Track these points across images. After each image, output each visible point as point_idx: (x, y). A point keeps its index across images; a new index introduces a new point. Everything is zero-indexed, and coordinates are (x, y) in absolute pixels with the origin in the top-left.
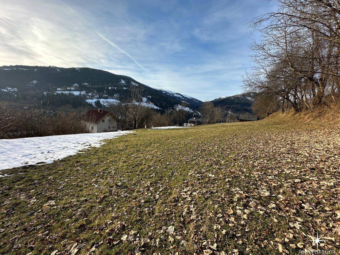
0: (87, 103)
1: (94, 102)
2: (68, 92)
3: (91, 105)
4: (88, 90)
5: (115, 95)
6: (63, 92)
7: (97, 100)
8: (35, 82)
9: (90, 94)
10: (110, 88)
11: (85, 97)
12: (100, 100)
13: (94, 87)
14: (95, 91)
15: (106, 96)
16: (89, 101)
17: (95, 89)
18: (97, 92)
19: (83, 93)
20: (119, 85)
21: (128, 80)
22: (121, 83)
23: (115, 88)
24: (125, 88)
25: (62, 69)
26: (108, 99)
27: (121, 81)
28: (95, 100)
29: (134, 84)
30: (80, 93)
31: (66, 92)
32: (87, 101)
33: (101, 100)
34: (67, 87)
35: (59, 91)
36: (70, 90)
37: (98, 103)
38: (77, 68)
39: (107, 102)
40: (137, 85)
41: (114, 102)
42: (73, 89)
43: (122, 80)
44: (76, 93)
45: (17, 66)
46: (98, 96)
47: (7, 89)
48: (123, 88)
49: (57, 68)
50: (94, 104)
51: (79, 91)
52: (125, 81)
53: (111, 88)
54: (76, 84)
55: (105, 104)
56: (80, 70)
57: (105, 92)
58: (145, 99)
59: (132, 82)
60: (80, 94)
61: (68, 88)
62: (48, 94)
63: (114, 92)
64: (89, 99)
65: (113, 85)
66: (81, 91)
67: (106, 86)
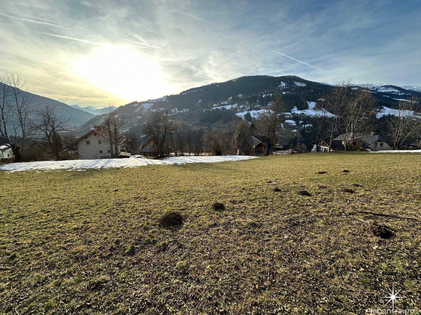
0: (237, 117)
2: (221, 107)
3: (240, 119)
4: (239, 102)
5: (270, 104)
6: (217, 108)
7: (247, 112)
8: (200, 101)
9: (241, 107)
10: (263, 96)
11: (236, 110)
12: (250, 112)
13: (246, 98)
14: (247, 103)
15: (258, 106)
16: (239, 114)
17: (248, 99)
18: (249, 103)
19: (235, 106)
20: (277, 90)
21: (290, 80)
22: (280, 87)
23: (271, 95)
24: (284, 93)
25: (221, 84)
26: (260, 109)
27: (280, 84)
28: (245, 113)
29: (299, 84)
30: (232, 106)
31: (220, 108)
32: (237, 114)
33: (252, 113)
34: (222, 102)
35: (215, 107)
36: (224, 105)
37: (248, 116)
38: (234, 80)
39: (259, 113)
40: (304, 85)
41: (266, 113)
42: (226, 103)
43: (282, 82)
44: (228, 107)
45: (191, 90)
46: (249, 108)
47: (183, 111)
48: (281, 92)
49: (217, 84)
50: (243, 117)
51: (232, 104)
52: (285, 84)
53: (265, 95)
54: (231, 98)
55: (256, 117)
56: (236, 81)
57: (258, 101)
58: (312, 104)
59: (296, 83)
60: (232, 108)
61: (222, 103)
62: (206, 111)
63: (268, 99)
64: (240, 112)
65: (269, 91)
66: (233, 104)
67: (261, 94)
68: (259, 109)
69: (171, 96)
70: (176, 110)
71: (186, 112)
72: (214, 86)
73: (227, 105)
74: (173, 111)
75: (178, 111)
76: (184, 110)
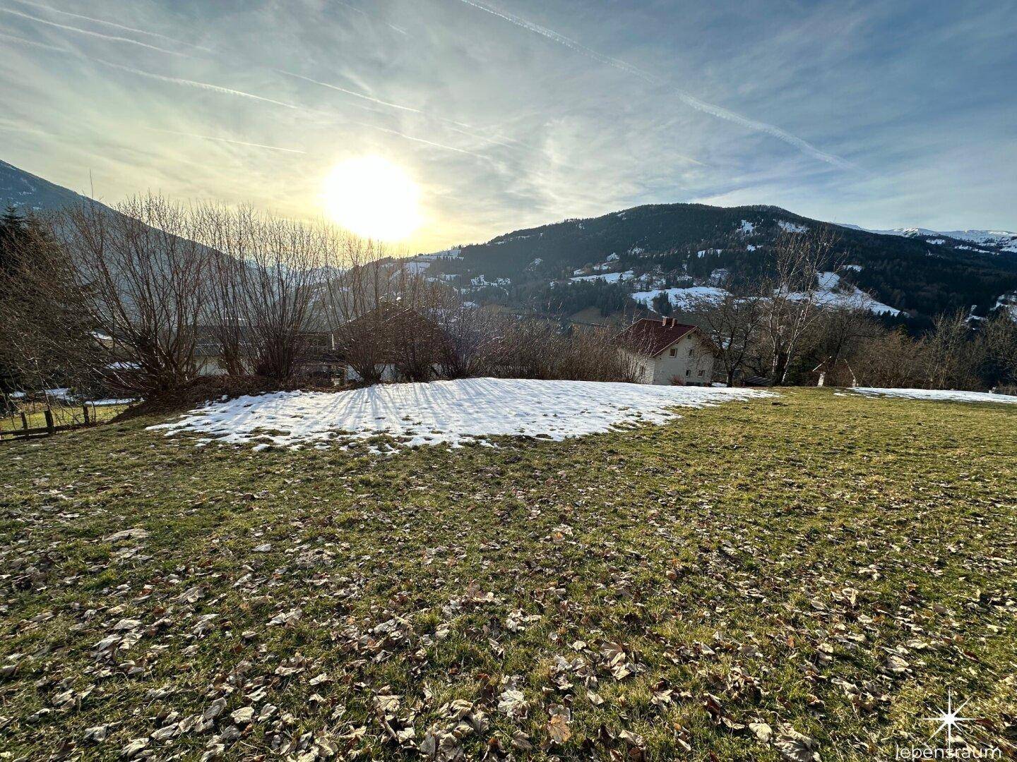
0: (634, 302)
1: (653, 300)
2: (595, 277)
3: (642, 307)
4: (639, 265)
5: (716, 273)
6: (585, 278)
7: (660, 292)
8: (538, 261)
9: (643, 278)
10: (700, 254)
11: (630, 287)
12: (667, 291)
13: (657, 257)
14: (658, 269)
15: (687, 278)
16: (639, 297)
17: (660, 261)
18: (663, 269)
19: (628, 275)
20: (733, 239)
21: (767, 217)
22: (740, 232)
23: (719, 251)
24: (751, 248)
25: (588, 223)
26: (692, 286)
27: (739, 225)
28: (655, 293)
29: (788, 227)
30: (621, 276)
31: (591, 278)
32: (635, 296)
33: (672, 293)
34: (594, 265)
35: (578, 277)
36: (600, 272)
37: (662, 302)
38: (620, 213)
39: (689, 295)
40: (801, 229)
41: (708, 296)
42: (606, 268)
43: (743, 222)
44: (612, 278)
45: (515, 233)
46: (664, 281)
47: (497, 282)
48: (744, 246)
49: (578, 221)
50: (650, 305)
51: (619, 272)
52: (753, 226)
53: (704, 252)
54: (614, 255)
55: (681, 304)
56: (626, 215)
57: (685, 267)
58: (829, 279)
59: (781, 224)
60: (621, 280)
61: (595, 268)
62: (556, 285)
63: (713, 262)
64: (641, 291)
65: (714, 242)
66: (622, 270)
67: (691, 250)
68: (689, 285)
69: (470, 247)
70: (482, 280)
71: (504, 287)
72: (570, 226)
73: (607, 272)
74: (474, 281)
75: (486, 283)
76: (501, 280)
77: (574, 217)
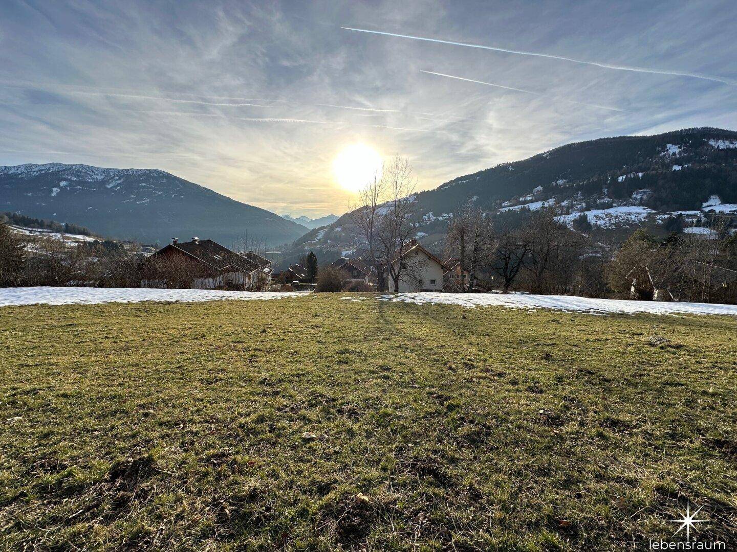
0: (555, 224)
1: (573, 221)
2: (520, 206)
3: (562, 227)
4: (560, 194)
5: (637, 194)
6: (511, 208)
7: (580, 214)
8: (474, 198)
9: (564, 203)
10: (620, 179)
11: (552, 212)
12: (586, 213)
13: (577, 185)
14: (579, 195)
15: (607, 200)
16: (561, 219)
17: (580, 188)
18: (583, 195)
19: (552, 202)
20: (657, 162)
21: (694, 138)
22: (665, 155)
23: (640, 174)
24: (677, 168)
25: (518, 165)
26: (612, 207)
27: (664, 150)
28: (575, 215)
29: (722, 144)
30: (543, 204)
31: (517, 208)
32: (556, 219)
33: (591, 215)
34: (520, 197)
35: (506, 207)
36: (525, 202)
37: (582, 223)
38: (545, 153)
41: (629, 214)
42: (530, 198)
43: (668, 146)
44: (535, 206)
45: (458, 179)
46: (584, 205)
47: (442, 217)
48: (669, 166)
49: (508, 165)
50: (570, 226)
51: (542, 200)
52: (679, 148)
53: (624, 177)
54: (540, 188)
55: (601, 222)
56: (550, 155)
57: (605, 191)
59: (712, 142)
60: (543, 207)
61: (521, 199)
62: (487, 215)
63: (635, 185)
64: (562, 214)
65: (636, 166)
66: (546, 198)
67: (612, 176)
68: (610, 206)
69: (423, 193)
70: (431, 216)
71: (448, 219)
72: (501, 170)
73: (532, 201)
74: (425, 217)
75: (434, 218)
76: (446, 215)
77: (505, 162)
